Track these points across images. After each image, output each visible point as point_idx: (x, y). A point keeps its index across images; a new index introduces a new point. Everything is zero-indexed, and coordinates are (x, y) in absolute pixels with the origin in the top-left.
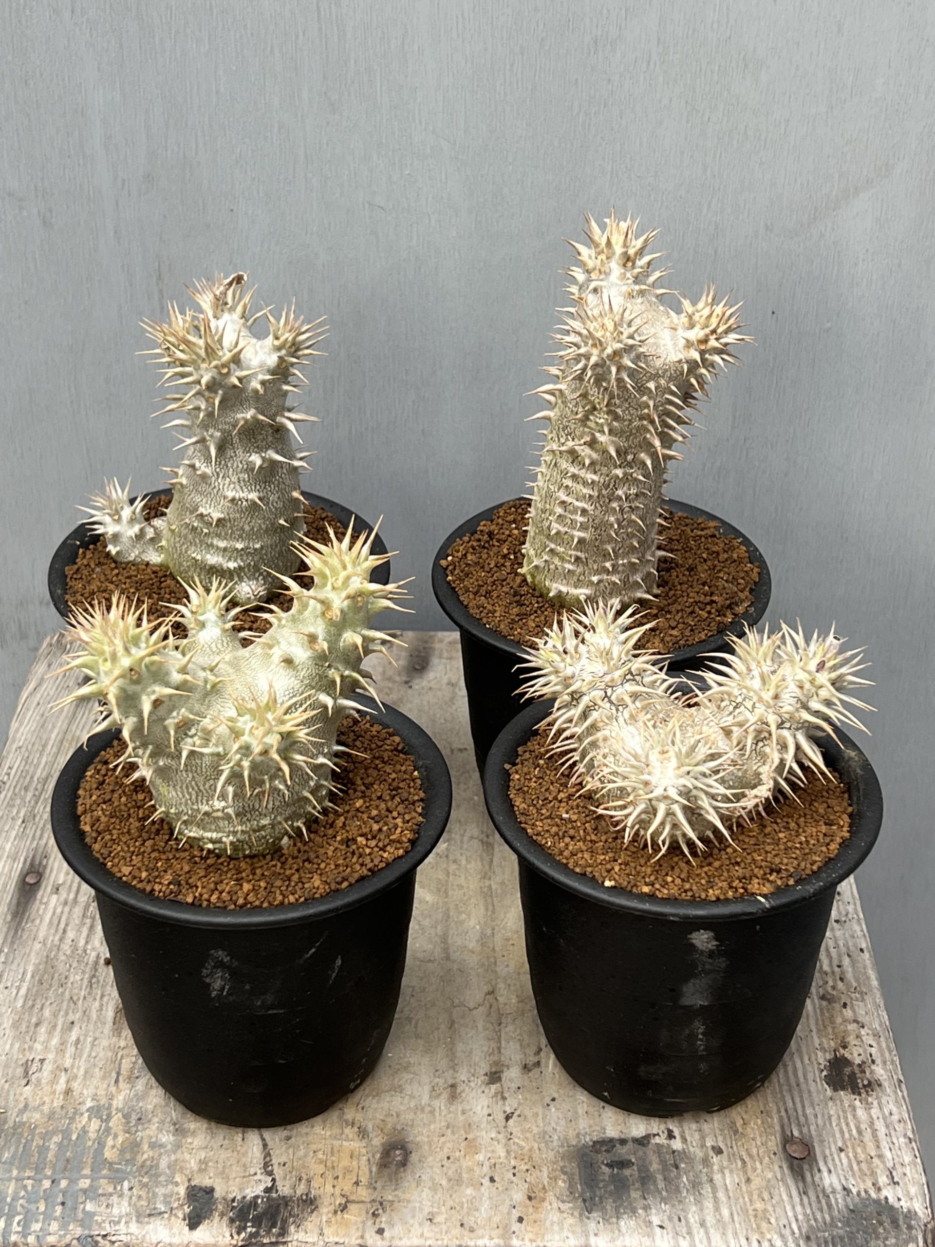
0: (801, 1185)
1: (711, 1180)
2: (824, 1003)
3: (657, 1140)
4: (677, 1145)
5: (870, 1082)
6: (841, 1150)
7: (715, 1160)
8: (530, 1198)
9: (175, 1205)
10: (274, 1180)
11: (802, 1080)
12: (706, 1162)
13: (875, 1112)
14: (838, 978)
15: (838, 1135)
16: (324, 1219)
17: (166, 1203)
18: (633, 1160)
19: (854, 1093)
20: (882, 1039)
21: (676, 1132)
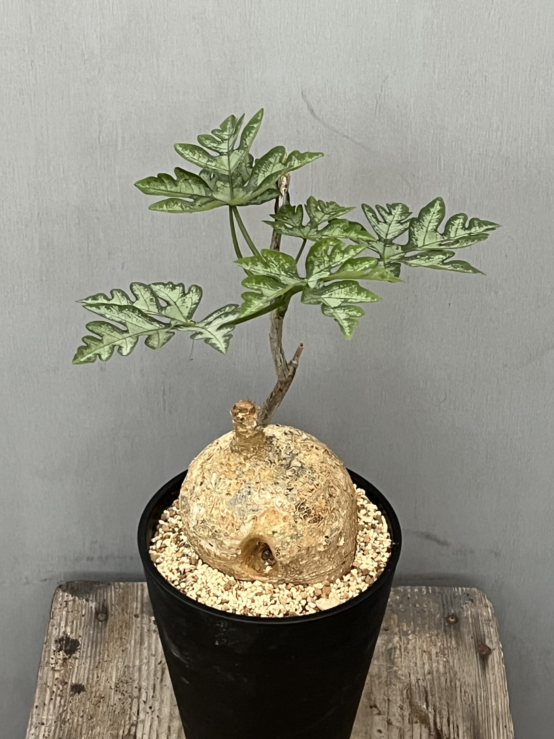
0: (105, 603)
1: (142, 605)
2: (66, 681)
5: (60, 643)
6: (83, 616)
7: (138, 612)
11: (90, 645)
13: (63, 630)
14: (55, 694)
15: (83, 622)
19: (69, 638)
20: (46, 661)
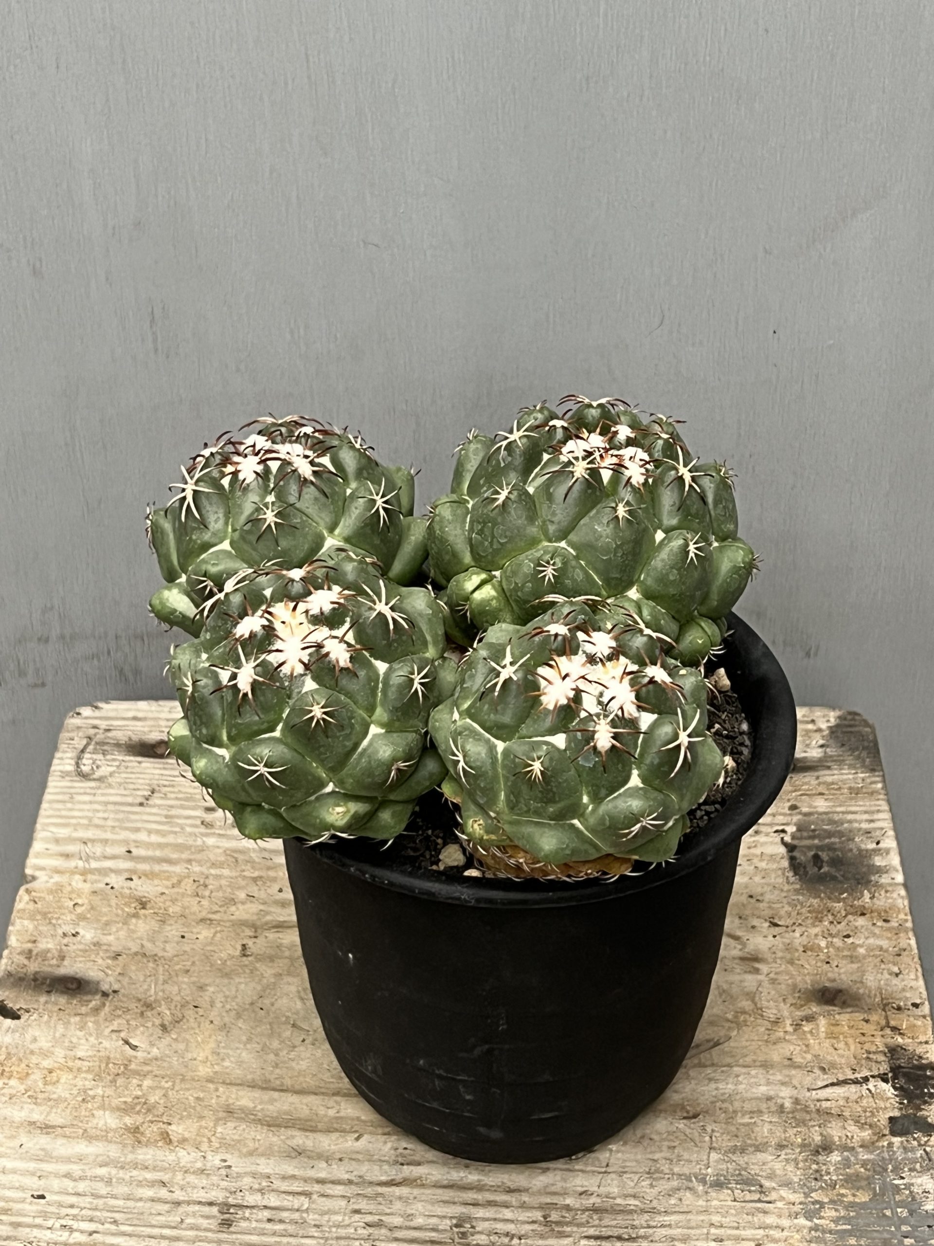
3: (788, 839)
4: (791, 829)
8: (863, 914)
9: (915, 1143)
10: (873, 1077)
12: (805, 815)
16: (911, 1040)
17: (913, 1150)
18: (812, 853)
21: (780, 828)
